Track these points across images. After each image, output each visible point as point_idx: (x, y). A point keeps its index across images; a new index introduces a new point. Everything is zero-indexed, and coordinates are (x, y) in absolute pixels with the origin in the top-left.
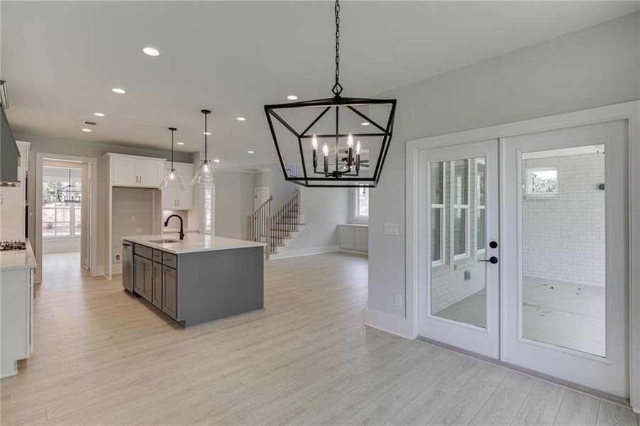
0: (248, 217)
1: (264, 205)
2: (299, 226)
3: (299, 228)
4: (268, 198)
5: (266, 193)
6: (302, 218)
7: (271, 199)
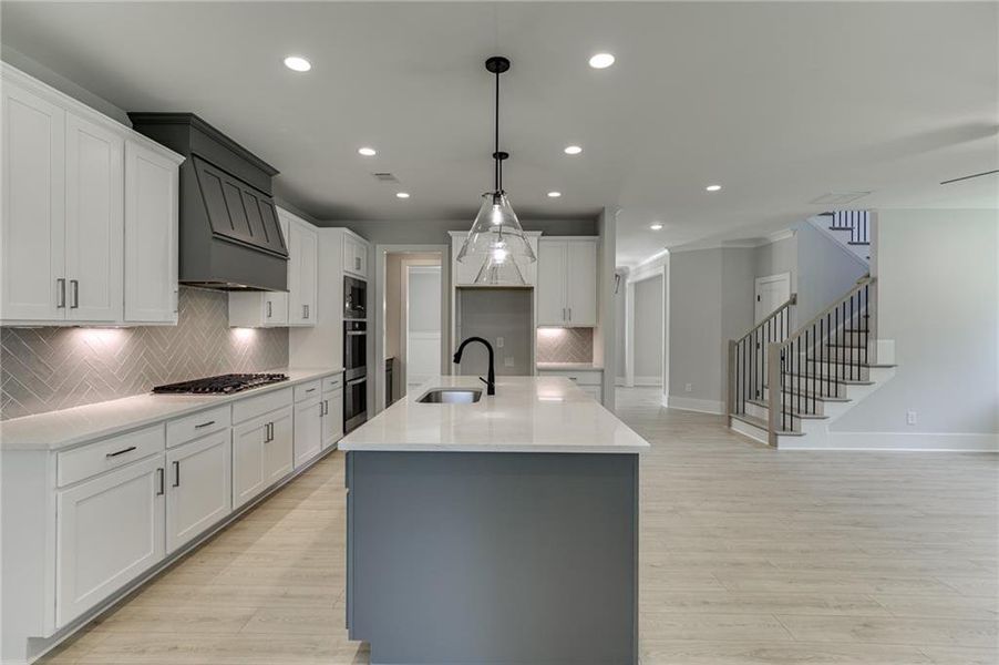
0: (733, 345)
1: (774, 315)
2: (872, 371)
3: (873, 374)
4: (787, 299)
5: (780, 288)
6: (884, 348)
7: (793, 301)
